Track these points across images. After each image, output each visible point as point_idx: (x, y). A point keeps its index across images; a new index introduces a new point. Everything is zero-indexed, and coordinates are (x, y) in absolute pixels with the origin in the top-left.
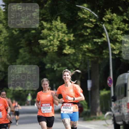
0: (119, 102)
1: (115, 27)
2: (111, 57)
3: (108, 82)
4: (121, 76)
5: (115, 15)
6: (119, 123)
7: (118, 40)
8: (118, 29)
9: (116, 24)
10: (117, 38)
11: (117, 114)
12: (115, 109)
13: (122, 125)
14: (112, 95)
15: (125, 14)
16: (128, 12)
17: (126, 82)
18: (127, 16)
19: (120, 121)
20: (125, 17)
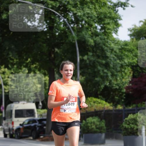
0: (7, 121)
1: (7, 76)
2: (3, 94)
3: (1, 108)
4: (9, 105)
5: (6, 69)
6: (7, 133)
7: (8, 84)
8: (8, 77)
9: (7, 75)
10: (7, 83)
11: (6, 128)
12: (5, 124)
13: (8, 134)
14: (4, 116)
15: (12, 69)
16: (14, 69)
17: (12, 109)
18: (14, 70)
19: (7, 132)
20: (12, 71)
